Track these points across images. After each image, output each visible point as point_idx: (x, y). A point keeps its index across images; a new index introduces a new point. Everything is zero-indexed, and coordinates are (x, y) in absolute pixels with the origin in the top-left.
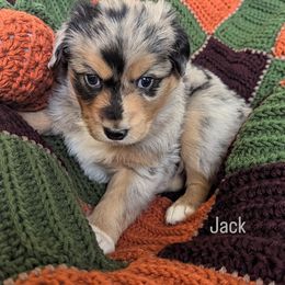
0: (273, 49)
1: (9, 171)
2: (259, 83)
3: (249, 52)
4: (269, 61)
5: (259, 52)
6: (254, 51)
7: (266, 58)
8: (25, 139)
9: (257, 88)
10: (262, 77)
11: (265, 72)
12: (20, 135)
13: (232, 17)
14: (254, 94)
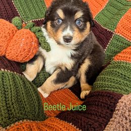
0: (115, 30)
1: (10, 86)
3: (106, 30)
4: (113, 35)
5: (110, 30)
10: (110, 41)
13: (102, 11)
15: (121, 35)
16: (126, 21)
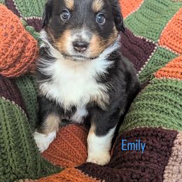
0: (159, 40)
1: (5, 120)
2: (149, 60)
3: (144, 40)
4: (156, 48)
5: (150, 41)
6: (147, 40)
7: (154, 45)
8: (14, 103)
9: (147, 63)
10: (150, 57)
11: (153, 54)
12: (11, 101)
13: (135, 13)
14: (144, 66)
15: (167, 48)
16: (176, 26)
